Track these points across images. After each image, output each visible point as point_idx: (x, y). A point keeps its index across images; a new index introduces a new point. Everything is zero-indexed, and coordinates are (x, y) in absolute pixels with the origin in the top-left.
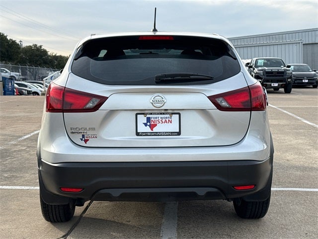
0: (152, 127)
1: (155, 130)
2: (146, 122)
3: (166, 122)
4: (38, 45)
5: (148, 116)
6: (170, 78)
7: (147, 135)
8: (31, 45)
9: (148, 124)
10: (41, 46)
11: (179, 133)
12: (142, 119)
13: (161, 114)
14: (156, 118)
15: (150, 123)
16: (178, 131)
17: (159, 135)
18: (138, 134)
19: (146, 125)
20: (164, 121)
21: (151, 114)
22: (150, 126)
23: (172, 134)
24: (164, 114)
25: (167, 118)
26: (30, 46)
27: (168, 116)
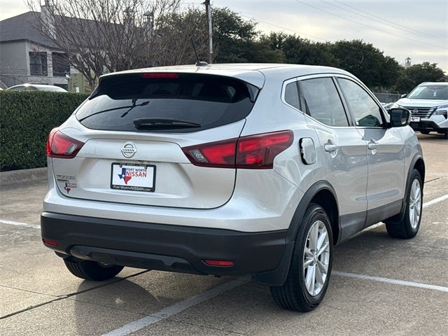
0: (127, 179)
1: (130, 183)
2: (121, 174)
3: (140, 174)
4: (431, 63)
5: (124, 167)
6: (149, 124)
7: (120, 189)
8: (421, 63)
9: (123, 176)
10: (434, 65)
11: (153, 190)
12: (118, 170)
13: (136, 165)
14: (131, 170)
15: (125, 176)
16: (152, 186)
17: (132, 190)
18: (112, 187)
19: (121, 176)
20: (138, 174)
21: (126, 164)
22: (124, 178)
23: (145, 189)
24: (138, 165)
25: (141, 170)
26: (419, 65)
27: (143, 168)
